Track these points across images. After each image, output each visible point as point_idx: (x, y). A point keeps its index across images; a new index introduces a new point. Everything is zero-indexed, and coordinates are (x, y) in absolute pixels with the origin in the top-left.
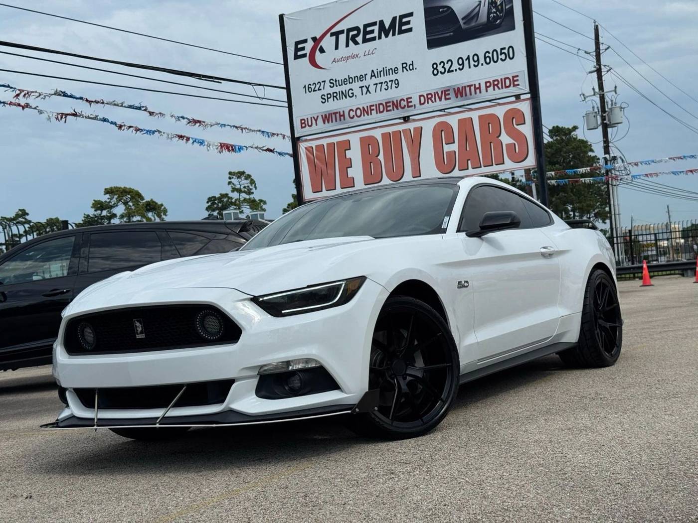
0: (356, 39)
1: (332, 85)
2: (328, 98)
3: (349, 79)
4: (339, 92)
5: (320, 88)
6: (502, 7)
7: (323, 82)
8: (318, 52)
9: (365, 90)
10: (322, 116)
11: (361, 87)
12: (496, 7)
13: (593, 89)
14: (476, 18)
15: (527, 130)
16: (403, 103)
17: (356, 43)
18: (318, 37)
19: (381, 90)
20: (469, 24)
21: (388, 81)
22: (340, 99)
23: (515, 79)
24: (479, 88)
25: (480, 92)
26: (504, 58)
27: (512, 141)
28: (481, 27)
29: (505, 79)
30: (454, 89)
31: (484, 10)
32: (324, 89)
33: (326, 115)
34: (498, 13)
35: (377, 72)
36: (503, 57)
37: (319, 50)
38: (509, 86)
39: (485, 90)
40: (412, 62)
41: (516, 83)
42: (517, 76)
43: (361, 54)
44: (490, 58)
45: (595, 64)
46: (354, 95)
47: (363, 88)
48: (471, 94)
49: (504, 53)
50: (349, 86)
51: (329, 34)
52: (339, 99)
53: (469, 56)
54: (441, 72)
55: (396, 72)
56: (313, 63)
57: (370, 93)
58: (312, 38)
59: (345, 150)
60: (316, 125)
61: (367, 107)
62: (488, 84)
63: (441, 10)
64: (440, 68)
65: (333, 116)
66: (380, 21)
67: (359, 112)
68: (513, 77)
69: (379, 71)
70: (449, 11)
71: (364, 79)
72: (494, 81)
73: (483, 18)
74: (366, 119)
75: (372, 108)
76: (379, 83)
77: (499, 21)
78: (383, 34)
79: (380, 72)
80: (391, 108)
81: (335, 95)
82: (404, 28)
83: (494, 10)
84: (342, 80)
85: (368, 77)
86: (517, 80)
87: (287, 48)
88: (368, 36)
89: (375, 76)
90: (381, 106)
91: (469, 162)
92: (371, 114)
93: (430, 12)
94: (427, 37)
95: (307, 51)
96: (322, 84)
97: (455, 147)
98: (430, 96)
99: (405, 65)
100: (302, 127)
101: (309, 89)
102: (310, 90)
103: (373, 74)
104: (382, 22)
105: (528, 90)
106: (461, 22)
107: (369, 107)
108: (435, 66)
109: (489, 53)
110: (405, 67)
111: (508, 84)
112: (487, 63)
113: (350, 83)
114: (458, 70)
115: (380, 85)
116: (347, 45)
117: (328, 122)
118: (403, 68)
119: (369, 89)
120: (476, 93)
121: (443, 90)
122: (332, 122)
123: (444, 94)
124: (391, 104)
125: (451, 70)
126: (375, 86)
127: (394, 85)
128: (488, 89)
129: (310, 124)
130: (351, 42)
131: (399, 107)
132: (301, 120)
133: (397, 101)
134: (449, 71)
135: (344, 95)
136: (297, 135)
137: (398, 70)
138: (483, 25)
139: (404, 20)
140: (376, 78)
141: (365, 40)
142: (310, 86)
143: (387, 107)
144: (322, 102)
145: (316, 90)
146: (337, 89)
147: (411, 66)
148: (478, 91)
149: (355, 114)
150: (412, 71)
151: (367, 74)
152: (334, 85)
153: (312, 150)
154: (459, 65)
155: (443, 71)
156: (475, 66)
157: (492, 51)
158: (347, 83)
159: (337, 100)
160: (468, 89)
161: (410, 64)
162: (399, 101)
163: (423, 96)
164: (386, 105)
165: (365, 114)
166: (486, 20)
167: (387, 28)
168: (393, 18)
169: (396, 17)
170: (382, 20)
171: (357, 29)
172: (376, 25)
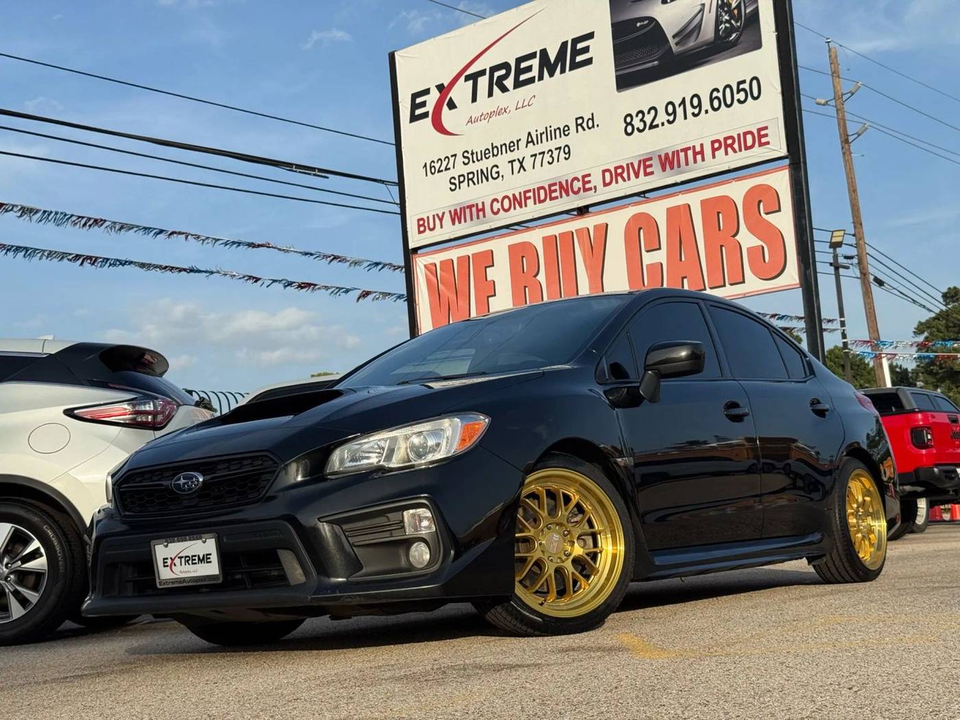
0: (504, 82)
1: (466, 161)
2: (460, 182)
3: (493, 148)
4: (477, 171)
5: (448, 167)
6: (739, 12)
7: (452, 156)
8: (445, 108)
9: (516, 165)
10: (450, 212)
11: (511, 162)
12: (730, 12)
14: (695, 34)
15: (784, 221)
16: (577, 185)
17: (504, 89)
18: (446, 85)
19: (542, 166)
20: (683, 45)
21: (553, 150)
22: (478, 183)
23: (762, 133)
24: (702, 152)
25: (703, 159)
26: (742, 99)
27: (760, 243)
28: (704, 47)
29: (745, 134)
30: (660, 156)
31: (709, 19)
32: (454, 167)
33: (456, 210)
34: (733, 22)
35: (537, 135)
36: (742, 96)
37: (447, 105)
38: (752, 146)
39: (711, 156)
40: (592, 114)
41: (763, 140)
42: (766, 128)
43: (512, 108)
44: (720, 99)
46: (501, 175)
47: (514, 163)
48: (687, 164)
49: (744, 90)
50: (492, 161)
51: (463, 78)
52: (476, 182)
53: (684, 99)
54: (638, 129)
55: (566, 133)
57: (525, 170)
58: (436, 86)
59: (486, 267)
60: (442, 227)
61: (520, 193)
62: (716, 145)
63: (638, 24)
64: (637, 123)
65: (468, 211)
66: (541, 51)
67: (506, 205)
68: (759, 130)
69: (539, 133)
70: (653, 25)
71: (516, 147)
72: (726, 139)
73: (708, 32)
74: (518, 214)
75: (528, 195)
76: (540, 154)
77: (734, 35)
78: (545, 72)
79: (541, 134)
81: (471, 176)
82: (579, 59)
83: (727, 17)
84: (481, 151)
85: (522, 144)
86: (766, 135)
87: (400, 105)
88: (523, 77)
89: (532, 141)
90: (542, 192)
91: (685, 280)
92: (526, 206)
93: (620, 30)
94: (616, 71)
95: (430, 108)
96: (452, 159)
97: (660, 257)
98: (619, 171)
99: (580, 121)
100: (420, 232)
101: (431, 168)
102: (433, 171)
103: (530, 140)
104: (544, 53)
105: (783, 151)
106: (672, 42)
107: (522, 194)
108: (629, 120)
109: (717, 90)
110: (581, 125)
111: (749, 143)
112: (716, 109)
113: (493, 155)
114: (666, 123)
115: (542, 155)
116: (490, 94)
117: (460, 222)
118: (577, 125)
119: (524, 164)
120: (695, 161)
121: (642, 158)
122: (465, 221)
123: (644, 165)
124: (557, 187)
125: (654, 124)
126: (533, 158)
127: (562, 155)
128: (717, 153)
129: (431, 226)
131: (570, 192)
132: (419, 220)
133: (567, 181)
134: (652, 127)
135: (485, 175)
136: (412, 245)
137: (569, 129)
138: (708, 44)
139: (580, 46)
140: (534, 145)
141: (518, 84)
142: (433, 164)
143: (551, 192)
144: (450, 189)
145: (442, 171)
146: (473, 167)
147: (590, 122)
148: (699, 157)
149: (500, 207)
150: (592, 129)
151: (520, 140)
152: (469, 161)
153: (434, 268)
154: (669, 114)
155: (641, 128)
156: (694, 115)
157: (723, 87)
158: (489, 156)
159: (474, 184)
160: (682, 155)
161: (589, 119)
162: (569, 182)
163: (608, 170)
164: (550, 189)
165: (517, 206)
166: (713, 35)
167: (552, 62)
168: (563, 43)
169: (567, 42)
170: (545, 49)
171: (506, 65)
172: (535, 57)
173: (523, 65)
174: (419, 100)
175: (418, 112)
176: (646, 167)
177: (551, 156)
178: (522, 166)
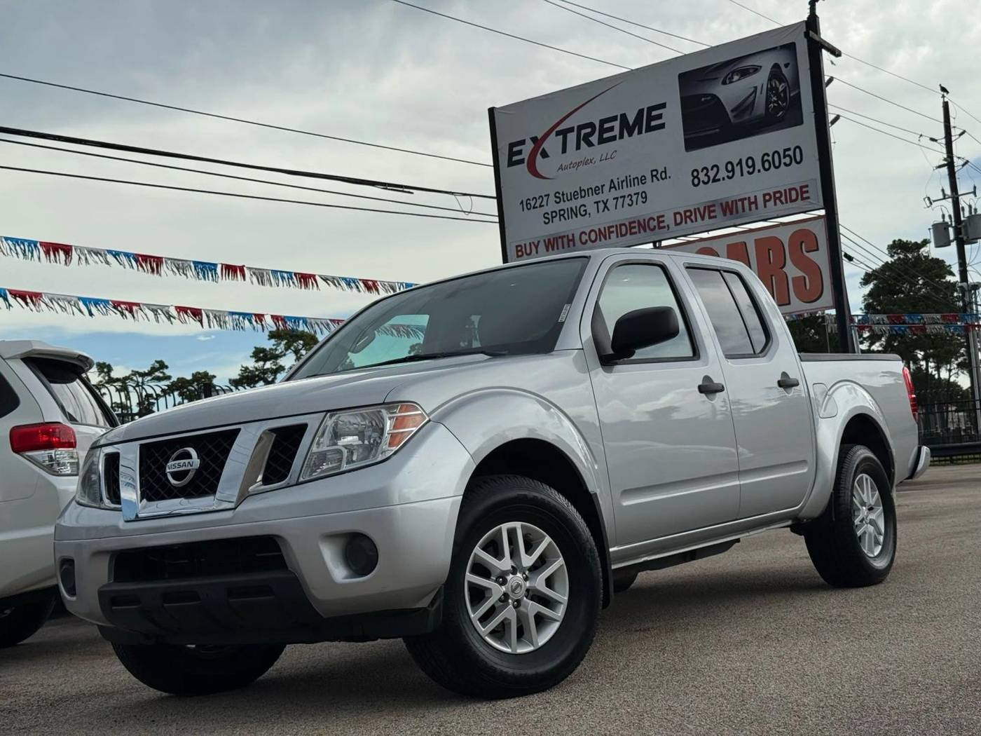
0: (590, 138)
1: (558, 200)
2: (552, 217)
3: (581, 191)
4: (568, 209)
5: (542, 204)
6: (785, 96)
7: (546, 196)
8: (539, 156)
9: (601, 206)
10: (545, 241)
11: (597, 203)
12: (777, 95)
13: (943, 190)
14: (750, 109)
15: (821, 258)
16: (653, 223)
17: (590, 144)
18: (539, 138)
19: (623, 206)
20: (741, 118)
21: (633, 194)
22: (568, 218)
23: (804, 190)
24: (756, 202)
25: (757, 208)
26: (788, 163)
27: (801, 274)
28: (757, 121)
29: (790, 190)
30: (721, 204)
31: (761, 99)
32: (547, 205)
33: (549, 240)
34: (780, 102)
35: (618, 182)
36: (787, 160)
37: (541, 154)
38: (796, 200)
39: (763, 205)
41: (805, 195)
42: (807, 186)
43: (597, 159)
44: (770, 162)
45: (945, 156)
46: (588, 212)
47: (599, 204)
48: (744, 211)
49: (789, 156)
50: (580, 201)
51: (554, 133)
52: (566, 217)
53: (741, 160)
54: (703, 182)
55: (643, 182)
56: (533, 171)
57: (608, 210)
58: (531, 138)
60: (537, 252)
61: (605, 228)
62: (767, 197)
63: (703, 99)
64: (702, 177)
65: (560, 241)
66: (621, 115)
67: (593, 236)
68: (801, 188)
69: (620, 181)
70: (714, 100)
71: (600, 191)
72: (775, 193)
73: (760, 109)
74: (603, 244)
75: (611, 230)
76: (621, 197)
77: (781, 113)
78: (625, 132)
79: (622, 182)
80: (636, 230)
81: (562, 212)
82: (653, 123)
83: (775, 99)
84: (571, 193)
85: (606, 188)
86: (807, 192)
87: (499, 152)
88: (605, 136)
89: (615, 187)
90: (623, 228)
92: (610, 238)
93: (688, 104)
94: (685, 135)
95: (525, 155)
96: (545, 199)
98: (688, 214)
99: (654, 173)
100: (518, 255)
101: (527, 205)
102: (529, 207)
103: (612, 186)
104: (624, 117)
105: (821, 205)
106: (731, 115)
107: (607, 229)
108: (695, 174)
109: (768, 155)
110: (655, 176)
111: (794, 197)
112: (766, 170)
113: (581, 197)
114: (726, 178)
115: (622, 199)
116: (578, 147)
117: (553, 249)
118: (652, 176)
119: (607, 205)
120: (750, 209)
121: (707, 205)
122: (558, 249)
123: (708, 210)
124: (636, 225)
125: (717, 178)
126: (616, 200)
127: (640, 199)
128: (767, 203)
129: (528, 251)
130: (583, 144)
131: (647, 229)
132: (517, 247)
133: (644, 220)
134: (715, 180)
135: (574, 212)
137: (645, 179)
138: (760, 118)
139: (654, 113)
140: (616, 189)
141: (602, 141)
142: (528, 202)
143: (632, 228)
144: (545, 222)
145: (537, 207)
146: (565, 205)
147: (663, 174)
148: (753, 206)
149: (588, 239)
150: (665, 180)
151: (604, 185)
152: (560, 200)
154: (728, 171)
155: (706, 181)
156: (749, 173)
157: (772, 153)
158: (578, 197)
159: (565, 219)
160: (740, 204)
161: (662, 172)
162: (646, 221)
163: (679, 213)
164: (630, 226)
165: (602, 238)
166: (764, 112)
167: (631, 123)
168: (640, 110)
169: (643, 109)
170: (625, 114)
171: (591, 125)
172: (616, 120)
173: (606, 126)
174: (515, 149)
175: (515, 158)
177: (631, 199)
178: (606, 206)
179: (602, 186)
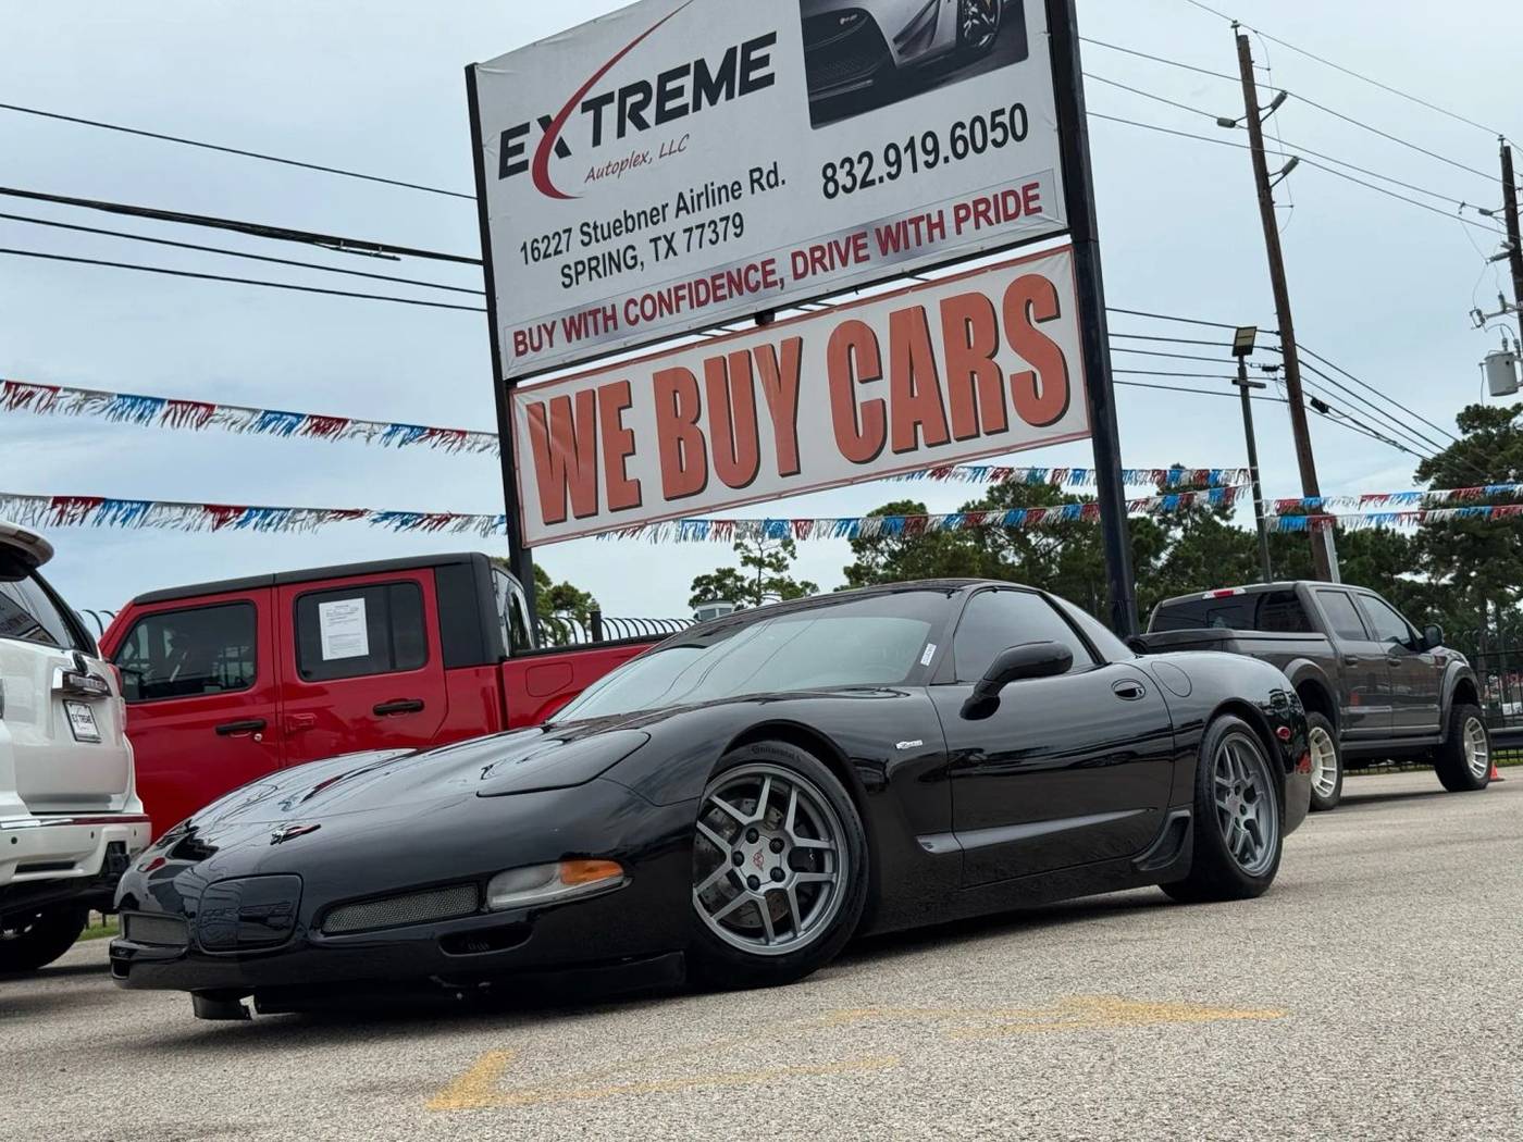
0: (642, 113)
1: (586, 239)
2: (578, 274)
3: (626, 219)
4: (604, 255)
5: (559, 249)
7: (565, 231)
8: (553, 155)
9: (662, 245)
10: (564, 320)
11: (655, 240)
13: (1501, 297)
14: (929, 34)
15: (1065, 333)
16: (755, 277)
17: (642, 125)
18: (553, 118)
20: (910, 54)
21: (718, 221)
23: (1030, 193)
24: (941, 225)
25: (943, 236)
26: (1000, 139)
27: (1029, 367)
28: (941, 57)
29: (1005, 195)
30: (878, 231)
31: (948, 13)
32: (568, 250)
33: (572, 318)
34: (983, 16)
35: (692, 197)
36: (999, 134)
37: (556, 150)
38: (1016, 215)
39: (955, 230)
40: (775, 164)
41: (1032, 205)
42: (1036, 186)
43: (655, 154)
44: (968, 140)
45: (1506, 239)
46: (639, 262)
47: (659, 242)
48: (919, 243)
49: (1002, 125)
50: (625, 240)
51: (579, 106)
52: (602, 273)
53: (912, 139)
54: (844, 187)
55: (736, 194)
56: (544, 185)
57: (675, 254)
58: (539, 120)
59: (620, 409)
60: (551, 345)
61: (669, 290)
62: (962, 213)
63: (842, 21)
64: (843, 178)
65: (590, 319)
66: (696, 63)
67: (648, 305)
68: (1026, 189)
69: (695, 194)
70: (863, 22)
71: (661, 217)
72: (976, 203)
73: (947, 32)
74: (666, 323)
75: (681, 293)
76: (697, 227)
77: (986, 38)
78: (704, 95)
79: (699, 196)
81: (594, 263)
82: (754, 75)
83: (974, 9)
84: (609, 224)
85: (671, 211)
86: (1036, 197)
87: (485, 150)
88: (670, 105)
89: (686, 208)
90: (702, 288)
91: (920, 427)
92: (678, 310)
93: (815, 32)
94: (810, 95)
95: (529, 154)
96: (564, 237)
97: (881, 390)
98: (818, 254)
99: (756, 175)
100: (519, 354)
101: (534, 251)
102: (536, 256)
103: (682, 205)
104: (701, 65)
105: (1063, 223)
106: (893, 49)
107: (673, 292)
108: (829, 172)
109: (961, 125)
110: (758, 181)
111: (1012, 209)
112: (960, 156)
113: (627, 230)
114: (886, 178)
115: (700, 230)
116: (621, 133)
117: (579, 337)
118: (753, 181)
119: (673, 244)
120: (931, 239)
121: (851, 235)
122: (587, 336)
123: (853, 245)
124: (724, 281)
125: (868, 179)
126: (688, 234)
127: (731, 230)
128: (963, 225)
129: (536, 344)
130: (629, 123)
131: (744, 288)
132: (516, 334)
133: (739, 270)
134: (865, 184)
135: (615, 262)
136: (507, 375)
137: (740, 188)
138: (947, 51)
139: (755, 55)
140: (688, 212)
141: (663, 116)
142: (535, 245)
143: (717, 288)
144: (563, 283)
145: (550, 255)
146: (598, 249)
147: (772, 177)
148: (937, 232)
149: (639, 313)
150: (775, 187)
151: (667, 205)
152: (591, 240)
153: (542, 410)
154: (890, 164)
155: (849, 185)
156: (929, 165)
157: (970, 121)
158: (621, 232)
159: (600, 276)
160: (911, 228)
161: (770, 172)
162: (743, 272)
163: (801, 254)
164: (713, 284)
165: (665, 310)
166: (954, 39)
167: (714, 79)
168: (729, 51)
169: (735, 48)
170: (702, 60)
171: (643, 87)
172: (688, 73)
173: (670, 86)
174: (512, 143)
175: (512, 161)
176: (857, 248)
177: (714, 231)
178: (670, 247)
179: (664, 207)
